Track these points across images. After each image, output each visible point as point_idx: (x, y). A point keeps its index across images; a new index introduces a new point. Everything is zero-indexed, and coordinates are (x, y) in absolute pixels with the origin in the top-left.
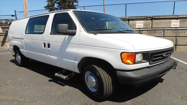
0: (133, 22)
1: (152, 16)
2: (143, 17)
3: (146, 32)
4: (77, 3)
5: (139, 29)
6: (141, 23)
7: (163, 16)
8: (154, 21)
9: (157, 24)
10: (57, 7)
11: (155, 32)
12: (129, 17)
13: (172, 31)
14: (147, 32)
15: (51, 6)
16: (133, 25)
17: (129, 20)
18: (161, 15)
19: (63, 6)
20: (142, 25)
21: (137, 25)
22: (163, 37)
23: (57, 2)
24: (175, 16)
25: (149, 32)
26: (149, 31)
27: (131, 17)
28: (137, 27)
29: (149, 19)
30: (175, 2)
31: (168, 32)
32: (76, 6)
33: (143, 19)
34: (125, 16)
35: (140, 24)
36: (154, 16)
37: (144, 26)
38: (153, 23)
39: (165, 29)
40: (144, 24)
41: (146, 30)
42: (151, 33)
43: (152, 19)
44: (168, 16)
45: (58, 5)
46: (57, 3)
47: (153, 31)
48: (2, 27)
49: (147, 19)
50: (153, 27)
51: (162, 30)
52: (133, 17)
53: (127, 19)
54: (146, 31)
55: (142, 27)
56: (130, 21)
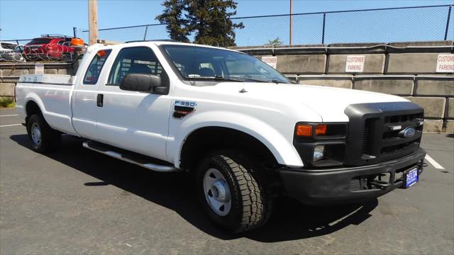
0: (337, 57)
1: (389, 44)
2: (364, 45)
3: (369, 83)
4: (235, 7)
5: (354, 74)
6: (359, 60)
7: (416, 43)
8: (391, 55)
9: (398, 63)
10: (185, 18)
11: (392, 83)
12: (329, 46)
13: (437, 82)
14: (373, 83)
15: (171, 15)
16: (338, 65)
17: (329, 53)
18: (411, 41)
19: (200, 15)
20: (362, 64)
21: (348, 64)
22: (413, 96)
23: (187, 6)
24: (448, 43)
25: (376, 83)
26: (377, 81)
27: (335, 45)
28: (347, 71)
29: (379, 50)
30: (450, 8)
31: (428, 84)
32: (231, 17)
33: (364, 49)
34: (320, 43)
35: (355, 63)
36: (393, 44)
37: (365, 68)
38: (390, 62)
39: (419, 76)
40: (365, 63)
41: (369, 79)
42: (382, 85)
43: (388, 50)
44: (430, 43)
45: (187, 13)
46: (186, 9)
47: (388, 81)
48: (45, 65)
49: (374, 50)
50: (389, 71)
51: (412, 78)
52: (339, 45)
53: (324, 49)
54: (371, 81)
55: (362, 71)
56: (331, 56)
